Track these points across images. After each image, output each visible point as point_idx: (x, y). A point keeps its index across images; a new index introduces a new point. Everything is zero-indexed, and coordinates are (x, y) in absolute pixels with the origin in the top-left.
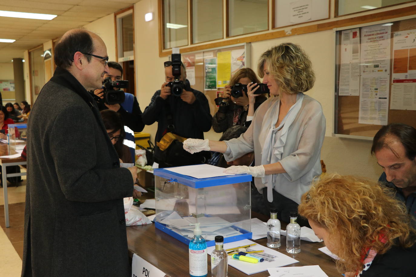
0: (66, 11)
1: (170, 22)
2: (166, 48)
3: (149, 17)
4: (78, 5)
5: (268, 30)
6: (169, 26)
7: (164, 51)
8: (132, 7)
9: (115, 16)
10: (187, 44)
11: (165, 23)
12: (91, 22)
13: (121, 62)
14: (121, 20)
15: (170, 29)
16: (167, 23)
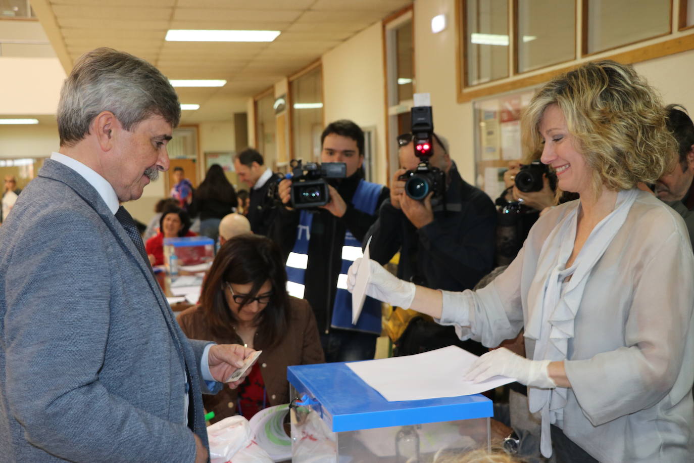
0: (292, 23)
1: (478, 31)
2: (470, 83)
3: (438, 23)
4: (309, 10)
5: (671, 33)
6: (477, 39)
7: (467, 90)
8: (410, 7)
9: (384, 27)
10: (506, 75)
11: (469, 34)
12: (345, 40)
13: (394, 116)
14: (394, 33)
15: (479, 46)
16: (472, 33)
